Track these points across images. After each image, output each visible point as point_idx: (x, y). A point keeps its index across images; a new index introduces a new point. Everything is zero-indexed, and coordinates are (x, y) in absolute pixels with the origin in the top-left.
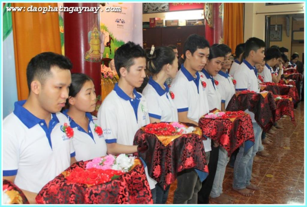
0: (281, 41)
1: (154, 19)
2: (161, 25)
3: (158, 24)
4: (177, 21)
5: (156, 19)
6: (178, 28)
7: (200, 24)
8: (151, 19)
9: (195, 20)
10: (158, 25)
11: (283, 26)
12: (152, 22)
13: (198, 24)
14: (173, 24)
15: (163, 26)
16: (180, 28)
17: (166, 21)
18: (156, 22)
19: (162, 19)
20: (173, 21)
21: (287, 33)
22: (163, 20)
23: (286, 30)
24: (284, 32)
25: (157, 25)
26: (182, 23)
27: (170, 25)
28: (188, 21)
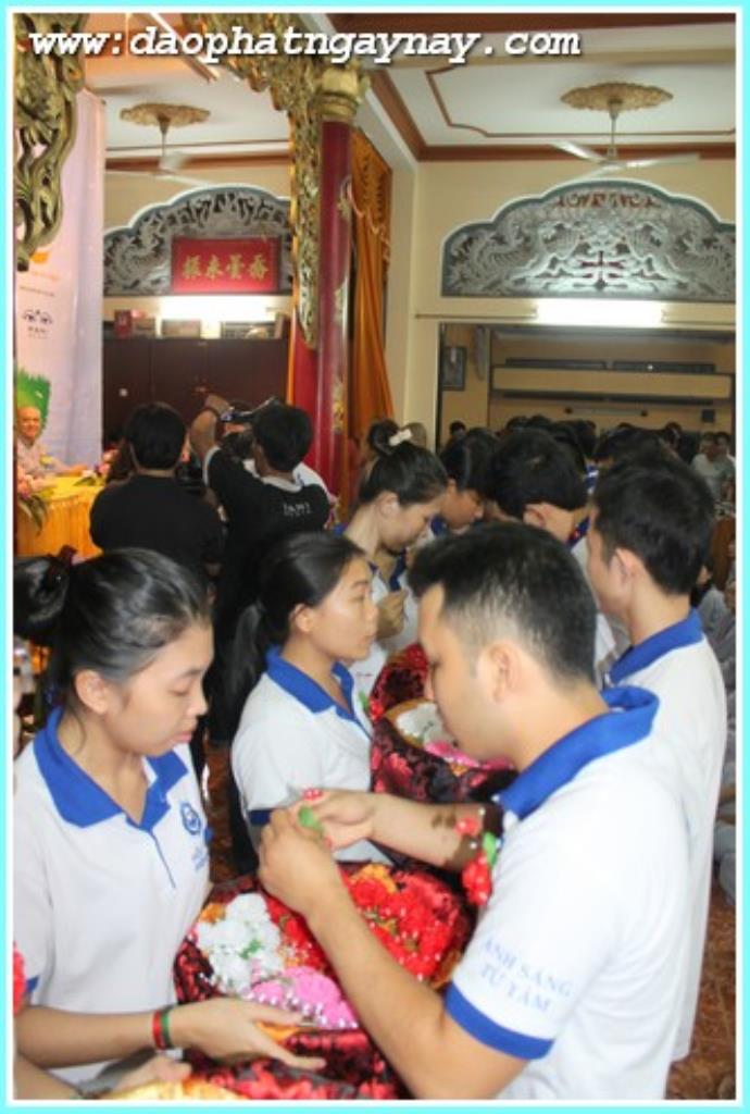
0: (462, 388)
1: (128, 314)
2: (148, 333)
3: (139, 328)
4: (197, 325)
5: (135, 314)
6: (200, 344)
7: (262, 336)
8: (117, 314)
9: (246, 324)
10: (140, 333)
11: (469, 351)
12: (123, 322)
13: (255, 336)
14: (184, 333)
15: (154, 335)
16: (204, 344)
17: (165, 324)
18: (134, 323)
19: (150, 315)
20: (185, 324)
21: (477, 370)
22: (153, 320)
23: (475, 361)
24: (470, 367)
25: (135, 332)
26: (211, 332)
27: (174, 335)
28: (228, 324)
